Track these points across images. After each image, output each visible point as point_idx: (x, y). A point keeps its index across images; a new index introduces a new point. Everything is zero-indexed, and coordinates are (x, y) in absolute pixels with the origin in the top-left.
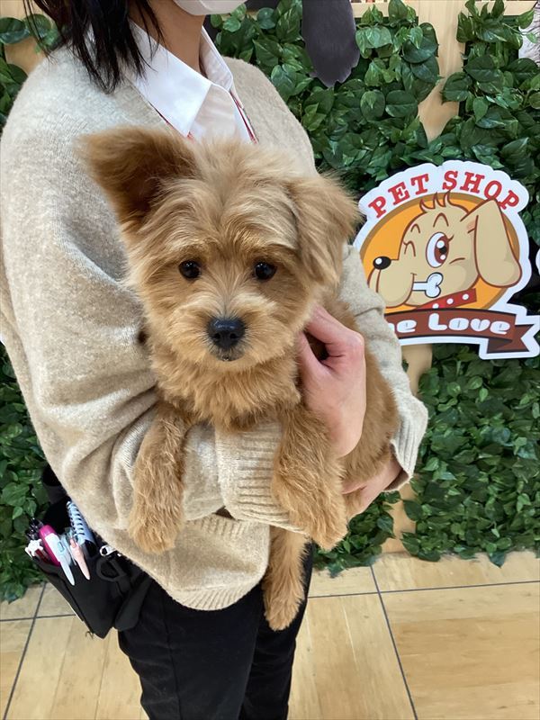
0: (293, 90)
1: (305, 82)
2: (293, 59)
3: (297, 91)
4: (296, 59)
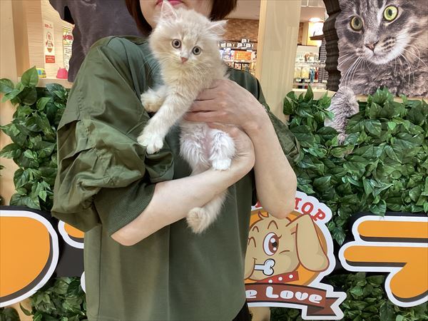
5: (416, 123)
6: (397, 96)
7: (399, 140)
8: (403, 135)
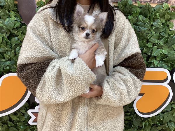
0: (14, 26)
1: (18, 24)
2: (13, 16)
3: (15, 27)
4: (14, 16)
5: (146, 16)
6: (136, 2)
7: (137, 27)
8: (139, 24)
